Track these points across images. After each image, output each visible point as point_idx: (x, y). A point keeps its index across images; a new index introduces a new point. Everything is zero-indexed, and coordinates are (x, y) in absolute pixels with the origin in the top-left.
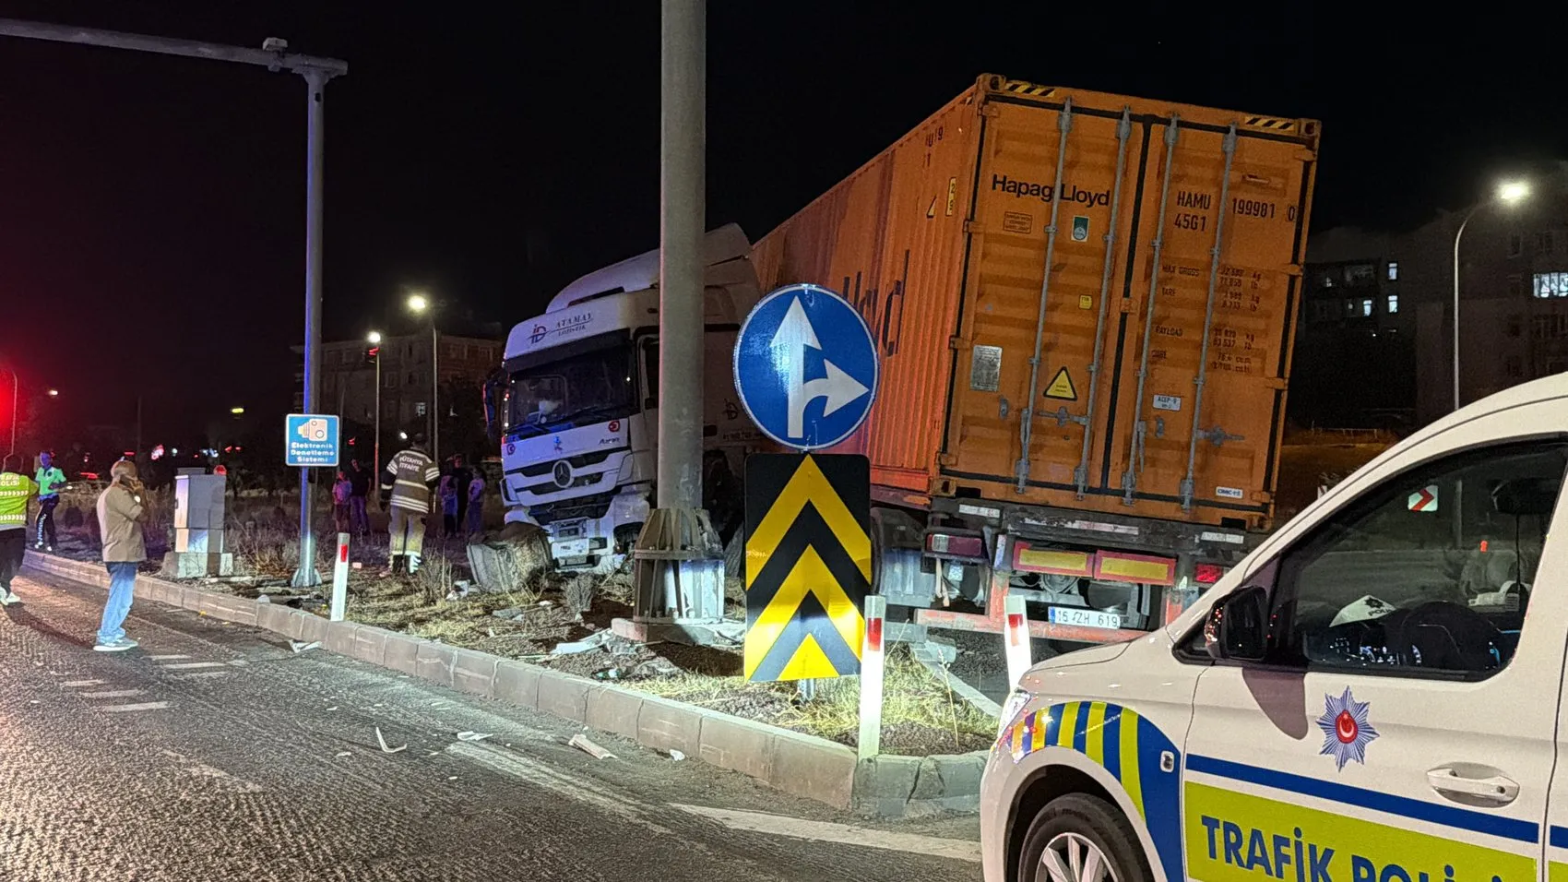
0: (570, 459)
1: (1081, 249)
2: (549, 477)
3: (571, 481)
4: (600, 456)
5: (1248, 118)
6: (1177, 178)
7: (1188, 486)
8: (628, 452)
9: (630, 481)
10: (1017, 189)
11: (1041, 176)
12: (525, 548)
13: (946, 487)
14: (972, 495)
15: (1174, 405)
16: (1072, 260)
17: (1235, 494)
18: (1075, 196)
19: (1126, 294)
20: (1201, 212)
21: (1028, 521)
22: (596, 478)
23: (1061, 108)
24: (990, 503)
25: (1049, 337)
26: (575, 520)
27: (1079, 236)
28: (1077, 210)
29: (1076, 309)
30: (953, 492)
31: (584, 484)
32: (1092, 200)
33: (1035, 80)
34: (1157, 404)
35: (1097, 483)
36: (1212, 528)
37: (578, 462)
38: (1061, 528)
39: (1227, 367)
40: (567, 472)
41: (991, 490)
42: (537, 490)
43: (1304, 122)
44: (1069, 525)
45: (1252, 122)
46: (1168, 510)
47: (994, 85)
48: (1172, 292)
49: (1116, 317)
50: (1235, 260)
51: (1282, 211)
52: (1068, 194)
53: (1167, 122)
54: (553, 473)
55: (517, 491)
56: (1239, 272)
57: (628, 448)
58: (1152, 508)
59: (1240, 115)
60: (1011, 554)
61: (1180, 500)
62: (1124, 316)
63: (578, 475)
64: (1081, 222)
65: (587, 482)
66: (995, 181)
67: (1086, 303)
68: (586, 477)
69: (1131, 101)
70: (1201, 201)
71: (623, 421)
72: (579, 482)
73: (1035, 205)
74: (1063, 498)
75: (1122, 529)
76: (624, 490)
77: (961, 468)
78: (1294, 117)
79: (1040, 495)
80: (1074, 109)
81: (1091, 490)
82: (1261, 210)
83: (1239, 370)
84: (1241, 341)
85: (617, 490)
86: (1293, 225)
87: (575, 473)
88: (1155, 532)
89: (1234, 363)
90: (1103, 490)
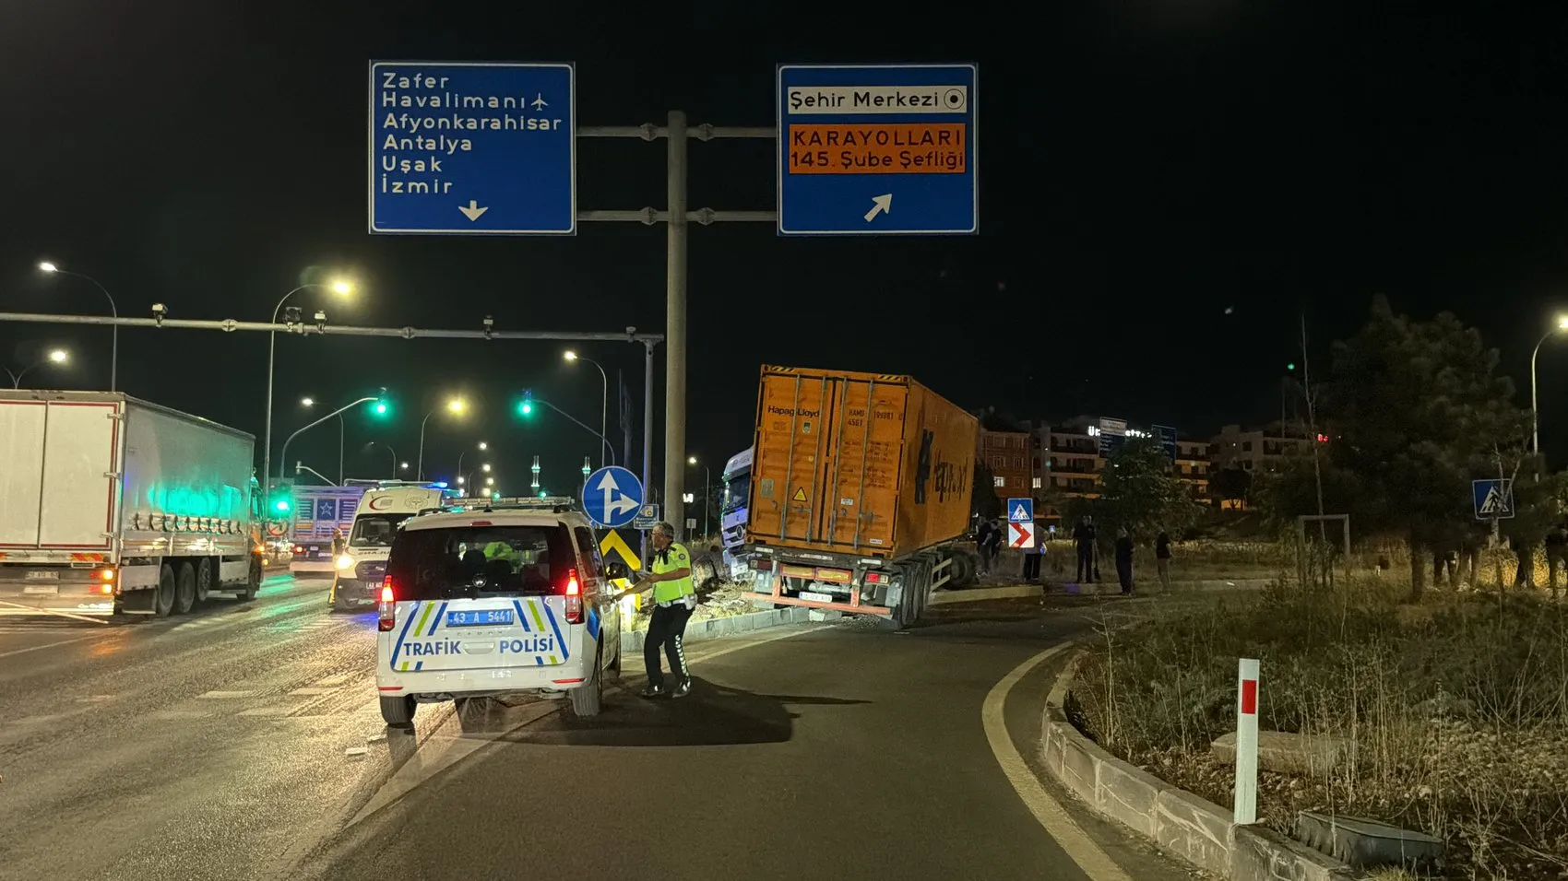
1: (806, 436)
5: (880, 376)
6: (850, 403)
7: (856, 539)
10: (779, 411)
11: (787, 406)
12: (701, 568)
13: (749, 540)
14: (762, 543)
15: (850, 503)
16: (806, 441)
17: (878, 542)
18: (804, 413)
19: (828, 455)
20: (859, 417)
21: (784, 554)
23: (796, 376)
24: (769, 546)
25: (794, 474)
27: (805, 431)
28: (805, 419)
29: (808, 462)
30: (752, 542)
32: (811, 414)
33: (785, 366)
34: (843, 503)
35: (816, 537)
36: (869, 557)
38: (798, 557)
39: (875, 486)
41: (769, 540)
43: (903, 377)
44: (802, 556)
45: (882, 377)
46: (848, 549)
47: (766, 368)
48: (848, 453)
49: (823, 465)
50: (877, 438)
51: (896, 416)
52: (801, 412)
53: (842, 380)
56: (878, 444)
58: (839, 548)
59: (875, 375)
60: (779, 569)
61: (852, 545)
62: (827, 465)
64: (807, 424)
66: (770, 409)
67: (811, 459)
69: (824, 371)
70: (860, 413)
73: (784, 418)
74: (801, 544)
75: (825, 558)
77: (757, 532)
78: (900, 374)
79: (791, 543)
80: (801, 376)
81: (812, 541)
82: (887, 415)
83: (880, 486)
84: (880, 474)
86: (901, 422)
88: (839, 559)
89: (878, 484)
90: (819, 541)
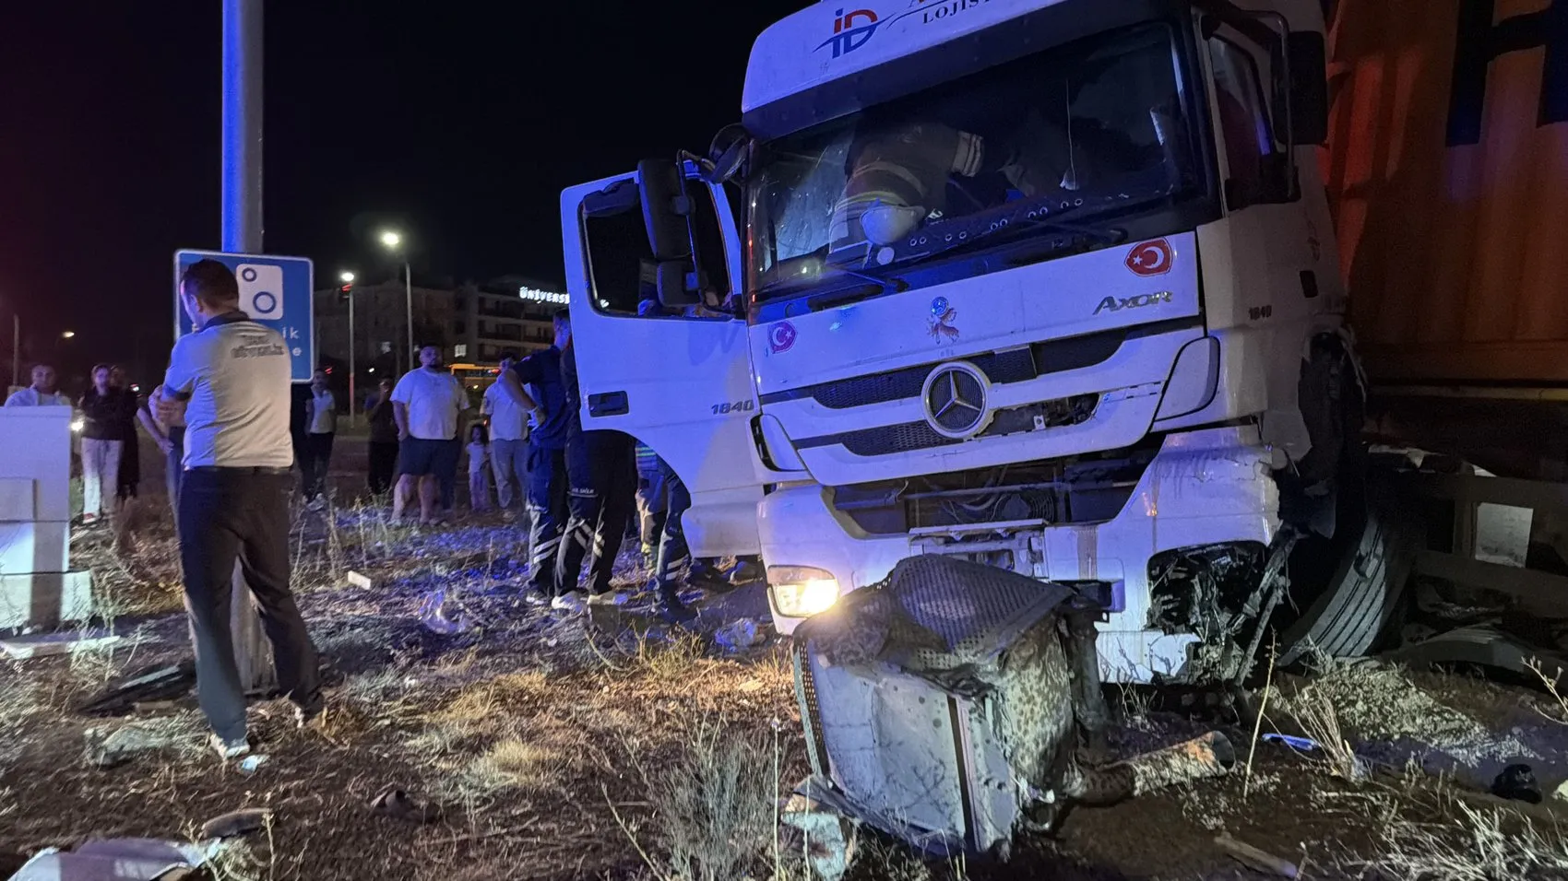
0: (977, 359)
2: (915, 409)
3: (986, 419)
4: (1094, 348)
8: (1199, 331)
9: (1204, 417)
22: (1077, 410)
26: (999, 527)
31: (1029, 427)
37: (1006, 367)
40: (974, 393)
42: (865, 443)
54: (925, 399)
55: (798, 444)
57: (1201, 319)
63: (1005, 404)
65: (1039, 421)
68: (1033, 408)
71: (1179, 245)
72: (1007, 422)
76: (1173, 442)
85: (1152, 442)
87: (999, 396)
